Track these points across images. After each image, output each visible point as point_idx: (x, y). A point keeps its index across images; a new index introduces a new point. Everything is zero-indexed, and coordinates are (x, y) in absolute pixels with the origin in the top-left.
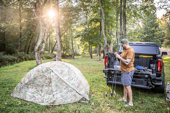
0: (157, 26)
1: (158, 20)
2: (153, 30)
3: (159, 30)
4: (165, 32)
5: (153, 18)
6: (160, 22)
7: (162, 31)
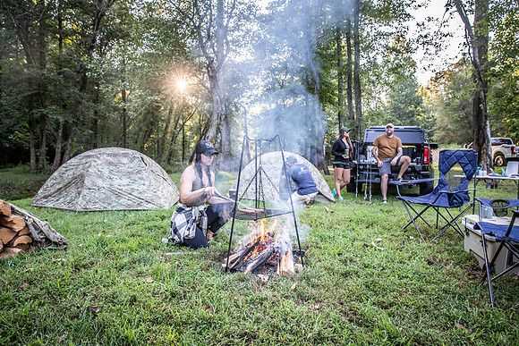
0: (418, 103)
1: (420, 90)
2: (411, 112)
3: (423, 112)
4: (436, 115)
5: (410, 85)
6: (426, 93)
7: (429, 113)
